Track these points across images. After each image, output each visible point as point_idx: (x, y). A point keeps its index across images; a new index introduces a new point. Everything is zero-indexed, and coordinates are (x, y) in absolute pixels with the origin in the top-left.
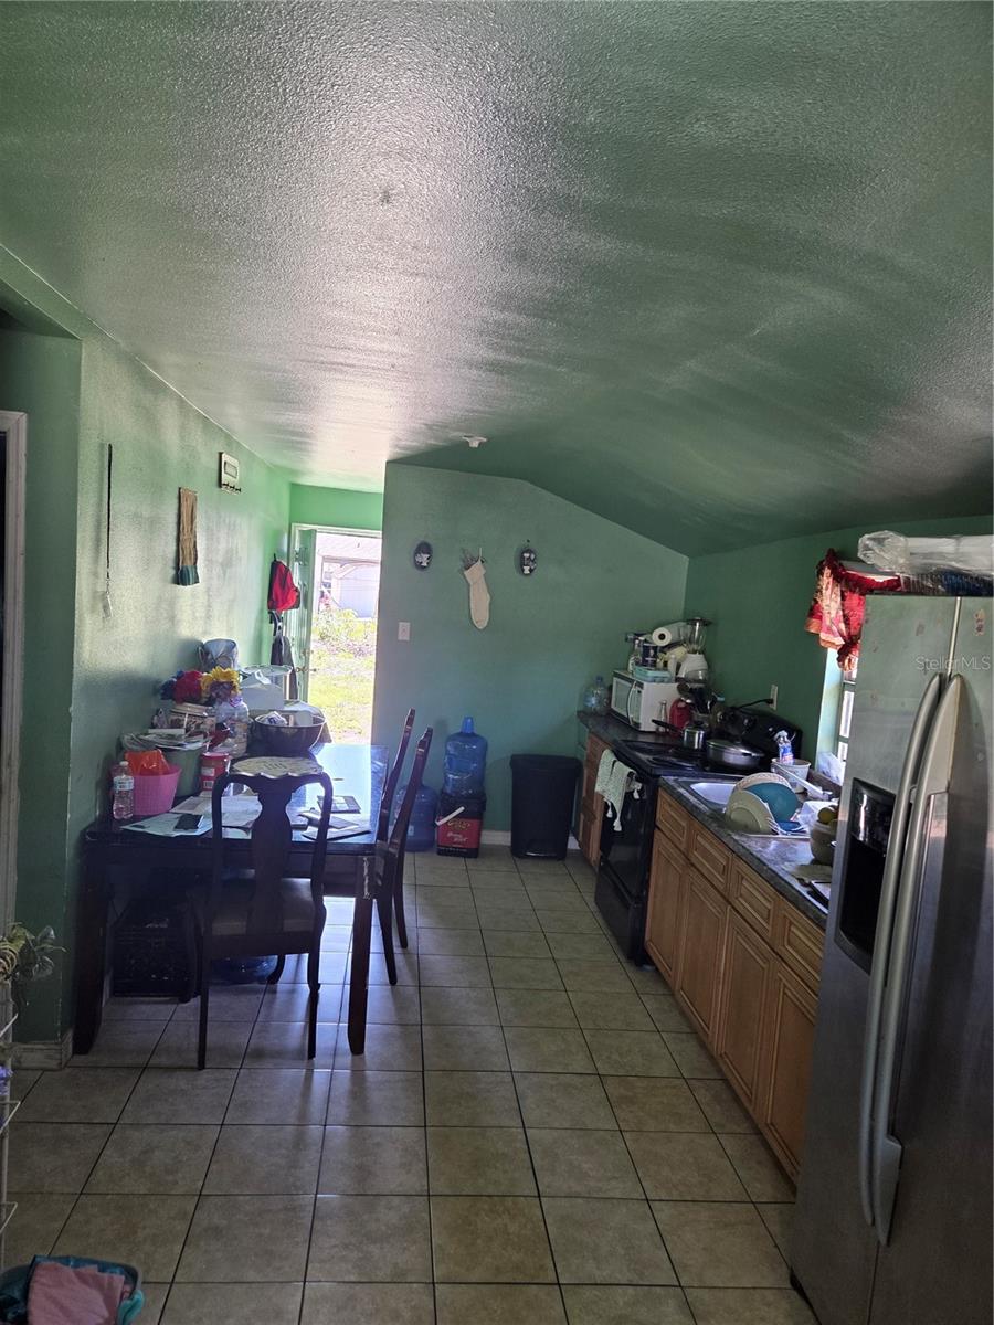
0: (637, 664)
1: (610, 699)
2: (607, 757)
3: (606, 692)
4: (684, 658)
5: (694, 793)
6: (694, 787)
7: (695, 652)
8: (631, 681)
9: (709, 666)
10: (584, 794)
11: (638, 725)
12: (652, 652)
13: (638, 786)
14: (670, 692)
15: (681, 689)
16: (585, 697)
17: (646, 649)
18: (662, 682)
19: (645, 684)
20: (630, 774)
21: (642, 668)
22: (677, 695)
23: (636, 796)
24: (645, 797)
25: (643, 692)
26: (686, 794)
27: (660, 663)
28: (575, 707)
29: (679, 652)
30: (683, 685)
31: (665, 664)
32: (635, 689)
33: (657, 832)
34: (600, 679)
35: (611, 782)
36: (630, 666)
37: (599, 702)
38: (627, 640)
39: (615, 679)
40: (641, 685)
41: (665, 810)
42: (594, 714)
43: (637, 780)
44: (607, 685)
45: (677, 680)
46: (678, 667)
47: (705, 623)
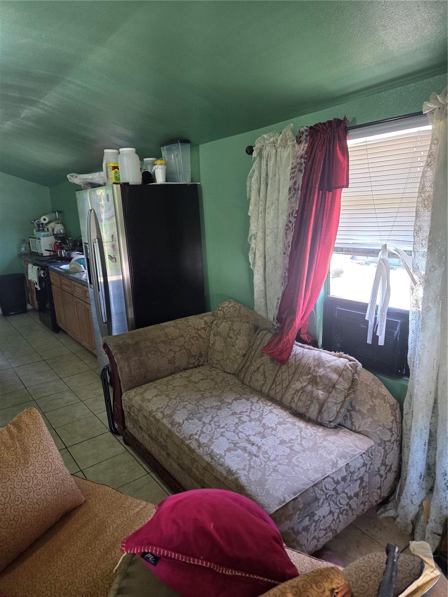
0: (37, 231)
1: (30, 247)
2: (30, 266)
3: (28, 245)
4: (55, 226)
5: (62, 269)
6: (61, 267)
7: (58, 223)
8: (36, 238)
9: (65, 228)
10: (28, 285)
11: (42, 254)
12: (41, 226)
13: (42, 272)
14: (52, 239)
15: (55, 238)
16: (19, 249)
17: (39, 225)
18: (48, 236)
19: (41, 238)
20: (38, 269)
21: (39, 232)
22: (55, 240)
23: (42, 276)
24: (46, 276)
25: (41, 241)
26: (59, 269)
27: (46, 229)
28: (15, 253)
29: (52, 224)
30: (56, 236)
31: (48, 229)
32: (38, 241)
33: (52, 285)
34: (24, 241)
35: (33, 274)
36: (35, 233)
37: (25, 249)
38: (31, 223)
39: (30, 239)
40: (39, 239)
41: (53, 277)
42: (25, 254)
43: (41, 270)
44: (28, 242)
45: (54, 235)
46: (53, 230)
47: (59, 212)
